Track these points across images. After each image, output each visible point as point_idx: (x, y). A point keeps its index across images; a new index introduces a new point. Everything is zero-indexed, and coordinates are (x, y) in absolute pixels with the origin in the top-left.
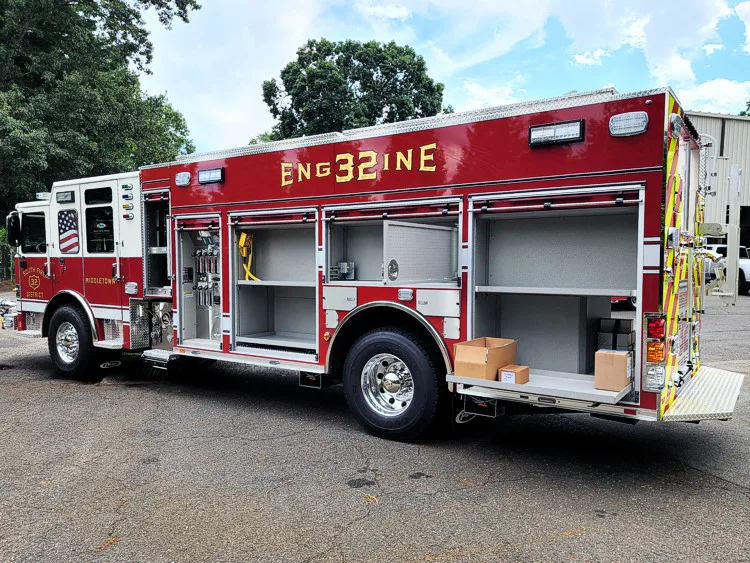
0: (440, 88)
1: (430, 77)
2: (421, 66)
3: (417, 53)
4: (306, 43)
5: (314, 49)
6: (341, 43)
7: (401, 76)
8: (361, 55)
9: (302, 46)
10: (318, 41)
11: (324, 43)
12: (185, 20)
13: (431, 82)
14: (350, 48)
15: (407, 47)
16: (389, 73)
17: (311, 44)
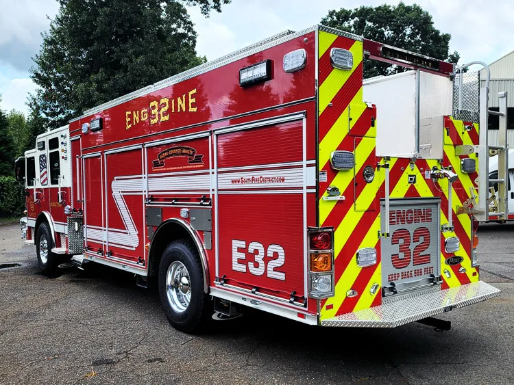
0: (446, 38)
1: (436, 29)
2: (427, 20)
3: (424, 9)
4: (328, 14)
5: (335, 18)
6: (356, 9)
7: (408, 31)
8: (373, 17)
9: (325, 17)
10: (338, 10)
11: (343, 11)
12: (219, 11)
13: (437, 32)
14: (364, 13)
15: (415, 5)
16: (398, 29)
17: (331, 14)
